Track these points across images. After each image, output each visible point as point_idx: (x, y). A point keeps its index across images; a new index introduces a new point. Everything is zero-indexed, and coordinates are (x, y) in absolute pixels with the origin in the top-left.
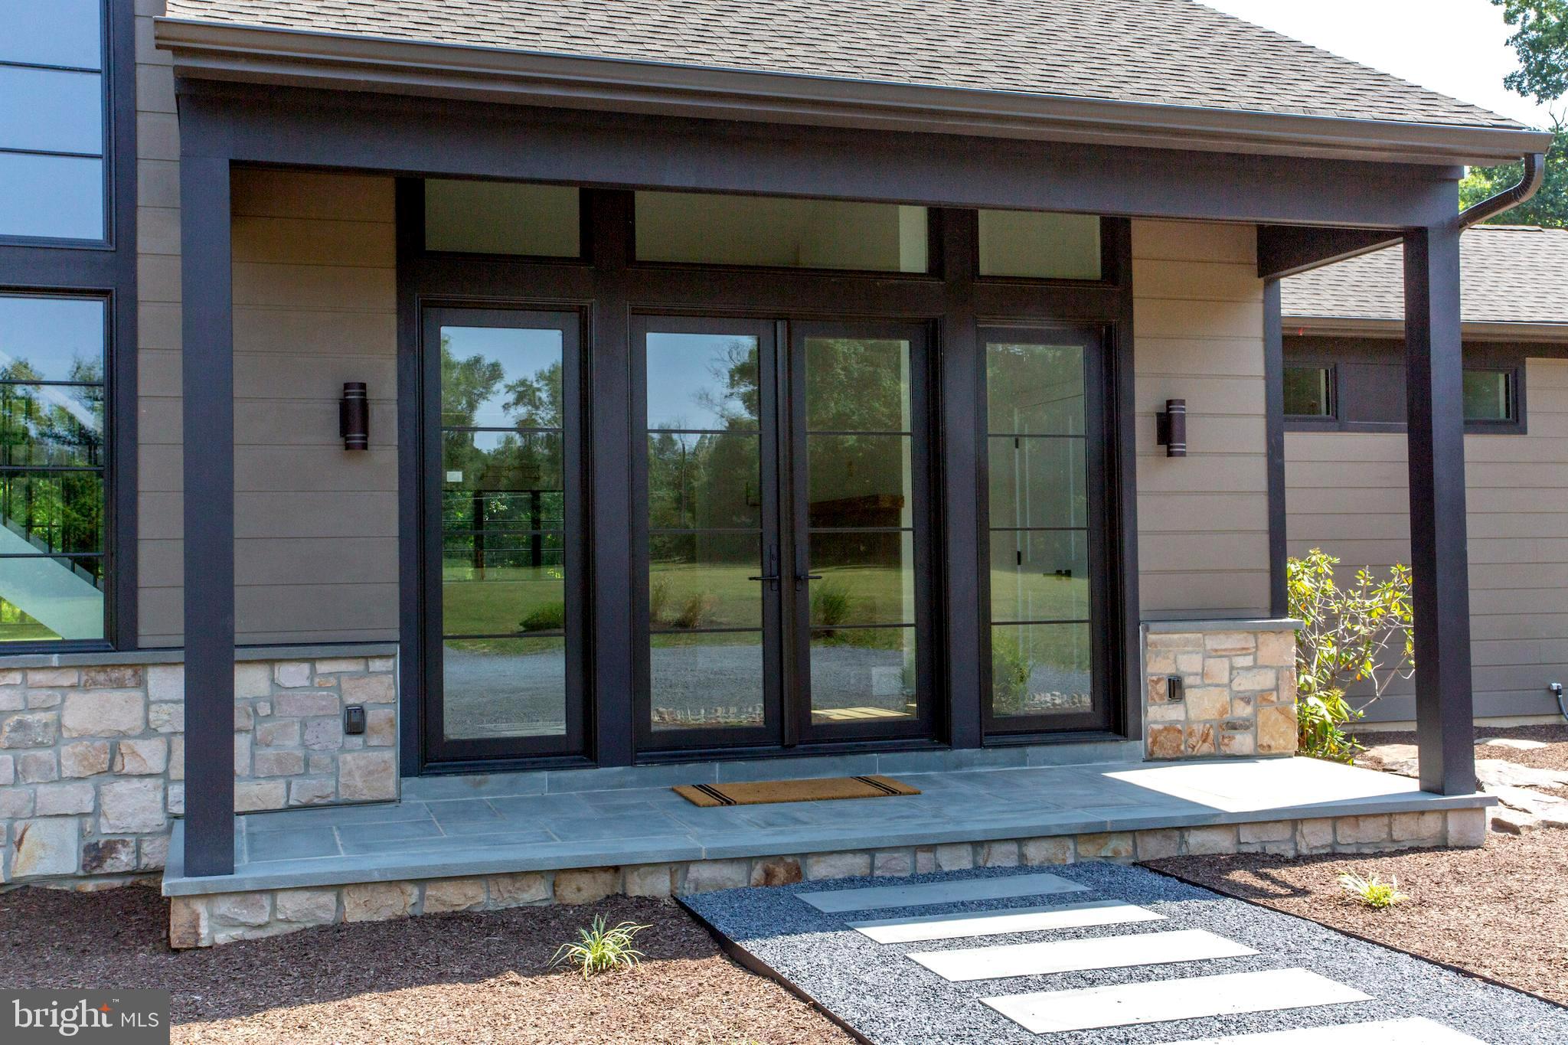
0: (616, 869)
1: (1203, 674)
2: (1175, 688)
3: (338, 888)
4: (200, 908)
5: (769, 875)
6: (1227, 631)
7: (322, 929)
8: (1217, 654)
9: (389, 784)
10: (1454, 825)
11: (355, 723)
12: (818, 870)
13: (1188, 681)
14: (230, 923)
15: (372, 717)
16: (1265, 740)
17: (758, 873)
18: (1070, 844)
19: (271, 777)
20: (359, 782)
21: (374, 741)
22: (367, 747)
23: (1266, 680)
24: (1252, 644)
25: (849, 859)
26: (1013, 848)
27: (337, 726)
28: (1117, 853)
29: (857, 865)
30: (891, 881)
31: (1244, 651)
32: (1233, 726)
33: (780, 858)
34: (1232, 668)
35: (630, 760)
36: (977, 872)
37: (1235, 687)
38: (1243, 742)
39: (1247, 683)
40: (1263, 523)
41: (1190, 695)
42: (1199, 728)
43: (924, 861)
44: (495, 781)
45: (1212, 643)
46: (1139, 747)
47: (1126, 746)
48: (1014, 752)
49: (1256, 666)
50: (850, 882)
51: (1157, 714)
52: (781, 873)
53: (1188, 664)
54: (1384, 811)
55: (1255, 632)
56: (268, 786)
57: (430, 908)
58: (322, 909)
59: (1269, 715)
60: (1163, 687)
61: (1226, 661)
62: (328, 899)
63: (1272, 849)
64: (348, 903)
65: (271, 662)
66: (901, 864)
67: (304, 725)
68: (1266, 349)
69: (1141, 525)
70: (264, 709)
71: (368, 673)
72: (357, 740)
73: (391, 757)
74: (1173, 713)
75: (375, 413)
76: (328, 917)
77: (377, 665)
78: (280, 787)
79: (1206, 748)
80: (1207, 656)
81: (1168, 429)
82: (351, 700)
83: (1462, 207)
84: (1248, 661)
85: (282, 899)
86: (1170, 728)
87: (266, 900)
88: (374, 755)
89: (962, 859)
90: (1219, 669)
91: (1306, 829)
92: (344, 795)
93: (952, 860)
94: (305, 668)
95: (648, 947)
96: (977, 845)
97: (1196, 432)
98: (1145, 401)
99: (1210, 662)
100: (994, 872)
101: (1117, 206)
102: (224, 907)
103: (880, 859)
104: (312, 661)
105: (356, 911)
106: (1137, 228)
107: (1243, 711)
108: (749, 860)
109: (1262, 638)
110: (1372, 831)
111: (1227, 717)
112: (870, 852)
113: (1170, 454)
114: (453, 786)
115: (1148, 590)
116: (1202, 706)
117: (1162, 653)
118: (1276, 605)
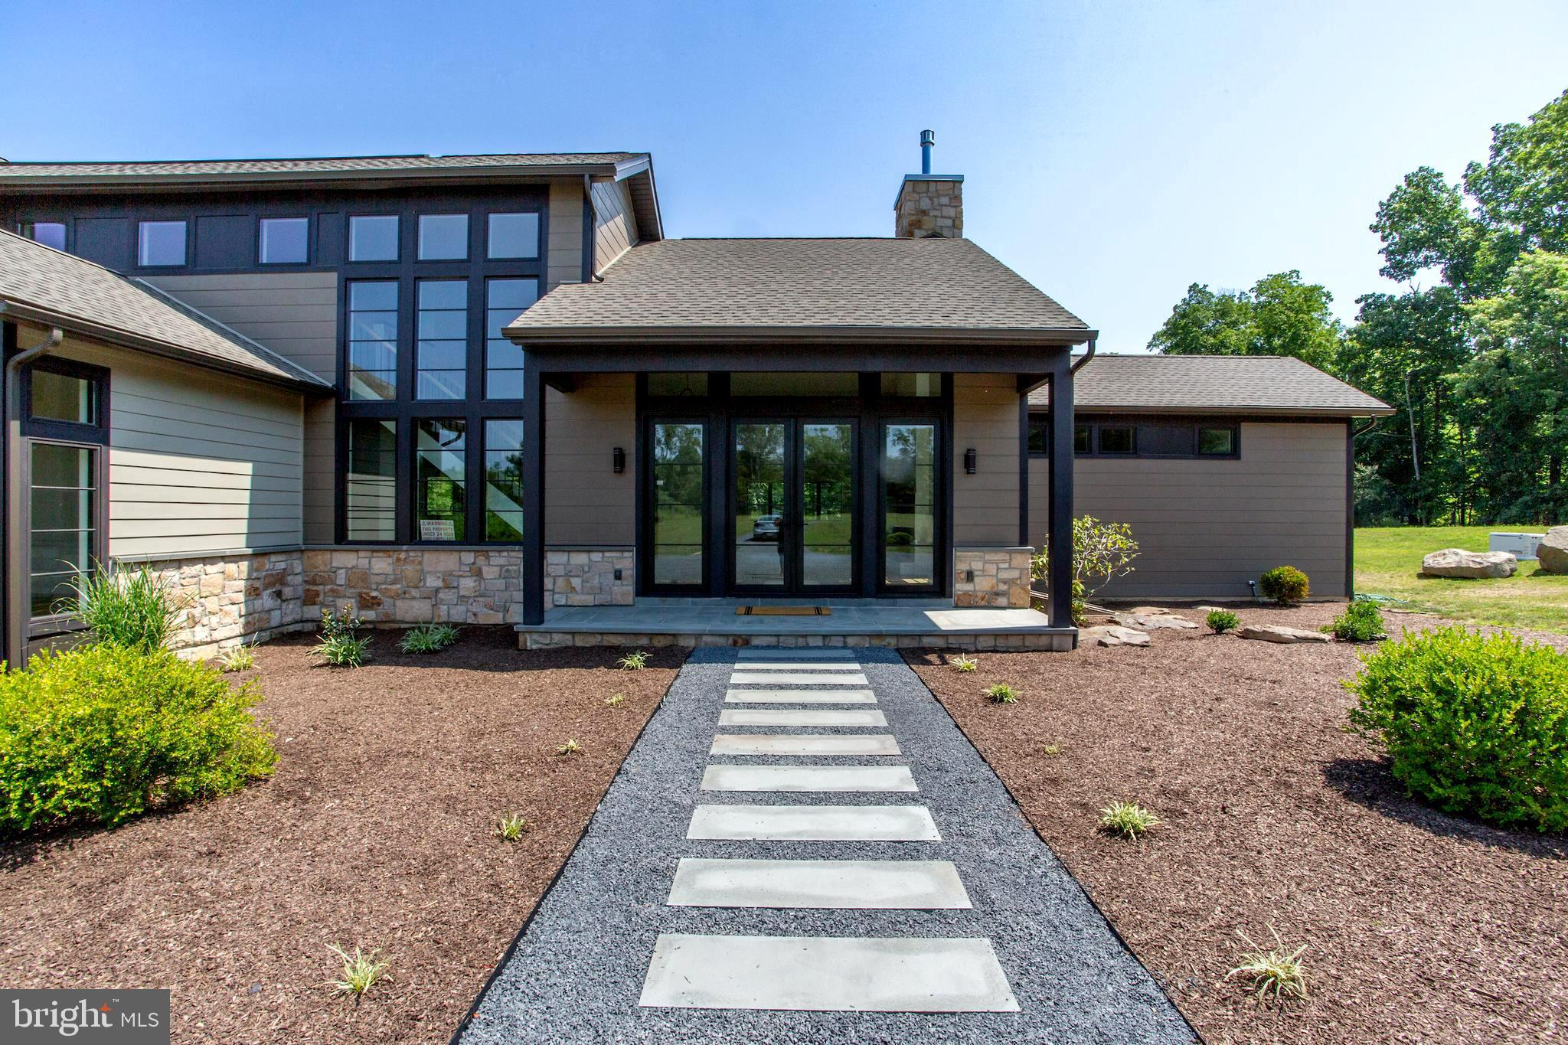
0: (674, 635)
1: (983, 571)
2: (970, 576)
3: (573, 634)
4: (528, 636)
5: (735, 643)
6: (995, 552)
7: (567, 647)
8: (990, 562)
9: (630, 599)
10: (1057, 639)
11: (618, 575)
12: (755, 641)
13: (976, 573)
14: (537, 642)
15: (624, 574)
16: (1014, 601)
17: (731, 641)
18: (867, 639)
19: (589, 594)
20: (619, 597)
21: (625, 583)
22: (622, 585)
23: (1015, 574)
24: (1008, 558)
25: (768, 638)
26: (842, 639)
27: (612, 576)
28: (889, 644)
29: (773, 640)
30: (784, 648)
31: (1004, 561)
32: (997, 594)
33: (740, 636)
34: (998, 569)
35: (725, 596)
36: (825, 647)
37: (1000, 576)
38: (1002, 601)
39: (1004, 575)
40: (1017, 504)
41: (976, 579)
42: (980, 594)
43: (801, 641)
44: (671, 600)
45: (988, 557)
46: (952, 601)
47: (944, 601)
48: (892, 601)
49: (1010, 568)
50: (769, 647)
51: (960, 587)
52: (740, 641)
53: (977, 566)
55: (1010, 553)
56: (587, 597)
57: (605, 643)
58: (568, 641)
59: (1015, 589)
60: (963, 576)
61: (995, 566)
62: (569, 637)
63: (963, 647)
64: (576, 640)
65: (589, 551)
66: (791, 642)
67: (600, 575)
68: (1021, 426)
69: (955, 504)
70: (586, 569)
71: (623, 557)
72: (619, 582)
73: (632, 589)
74: (969, 587)
75: (627, 459)
76: (570, 644)
77: (626, 554)
78: (592, 597)
79: (983, 603)
80: (986, 562)
81: (969, 461)
82: (617, 567)
83: (1072, 364)
84: (1006, 565)
85: (554, 635)
86: (966, 593)
87: (548, 636)
88: (625, 588)
89: (819, 642)
90: (992, 569)
91: (981, 639)
92: (614, 602)
93: (812, 641)
94: (601, 554)
95: (648, 664)
96: (824, 636)
97: (981, 463)
98: (959, 450)
99: (987, 566)
100: (830, 648)
101: (949, 368)
102: (535, 637)
103: (782, 639)
104: (603, 552)
105: (579, 642)
106: (956, 377)
107: (1003, 587)
108: (727, 636)
109: (1013, 555)
110: (1014, 642)
111: (995, 590)
112: (778, 636)
113: (968, 473)
114: (655, 601)
115: (958, 533)
116: (982, 584)
117: (963, 561)
118: (1023, 541)
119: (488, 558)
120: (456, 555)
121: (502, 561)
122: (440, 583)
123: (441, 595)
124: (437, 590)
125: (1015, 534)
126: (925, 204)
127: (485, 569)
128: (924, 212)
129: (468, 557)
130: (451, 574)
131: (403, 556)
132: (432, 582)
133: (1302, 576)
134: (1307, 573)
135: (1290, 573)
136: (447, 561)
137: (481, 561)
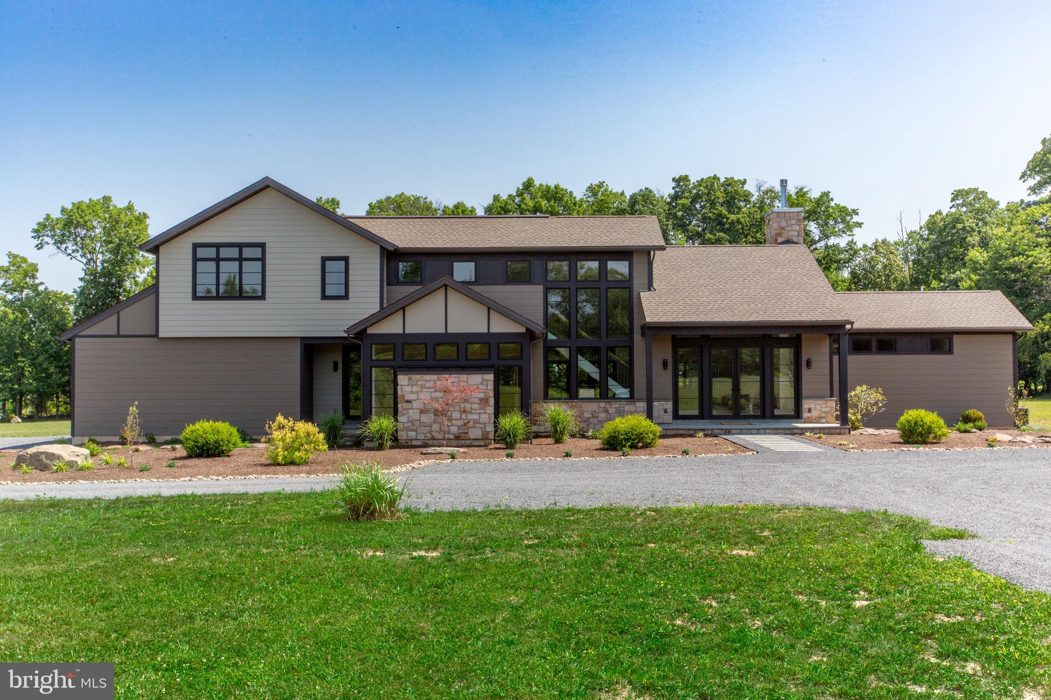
1: (815, 408)
2: (810, 410)
5: (725, 432)
6: (820, 400)
8: (818, 404)
9: (671, 421)
10: (842, 431)
11: (666, 411)
13: (812, 409)
15: (668, 410)
16: (828, 420)
17: (725, 429)
18: (773, 430)
20: (666, 420)
21: (668, 414)
23: (829, 409)
24: (825, 403)
25: (737, 431)
27: (663, 411)
29: (739, 431)
30: (744, 433)
31: (823, 404)
32: (821, 417)
34: (821, 407)
35: (709, 419)
36: (758, 433)
37: (822, 410)
38: (823, 420)
39: (824, 410)
40: (829, 381)
41: (812, 412)
42: (814, 416)
44: (687, 421)
45: (817, 402)
46: (803, 420)
47: (800, 420)
48: (777, 420)
51: (805, 415)
53: (812, 406)
54: (836, 428)
55: (826, 400)
59: (829, 416)
60: (807, 410)
61: (820, 405)
66: (746, 431)
67: (659, 411)
68: (830, 349)
69: (803, 381)
71: (667, 404)
72: (666, 413)
73: (671, 417)
74: (809, 415)
75: (668, 364)
77: (669, 402)
79: (815, 421)
80: (816, 404)
81: (808, 364)
82: (665, 408)
84: (825, 406)
86: (808, 417)
88: (668, 416)
90: (819, 407)
91: (814, 430)
92: (664, 422)
94: (658, 403)
95: (706, 436)
96: (758, 429)
97: (814, 364)
98: (804, 359)
99: (817, 406)
104: (659, 401)
107: (823, 415)
109: (827, 402)
110: (828, 430)
111: (820, 415)
113: (808, 368)
115: (805, 392)
116: (815, 413)
117: (806, 404)
118: (832, 396)
119: (611, 405)
120: (597, 404)
121: (616, 406)
122: (590, 416)
123: (591, 420)
124: (589, 418)
125: (828, 392)
126: (783, 224)
127: (610, 409)
128: (783, 228)
129: (602, 404)
130: (595, 412)
131: (574, 404)
132: (587, 415)
133: (981, 414)
134: (984, 414)
135: (973, 412)
136: (593, 406)
137: (608, 406)
